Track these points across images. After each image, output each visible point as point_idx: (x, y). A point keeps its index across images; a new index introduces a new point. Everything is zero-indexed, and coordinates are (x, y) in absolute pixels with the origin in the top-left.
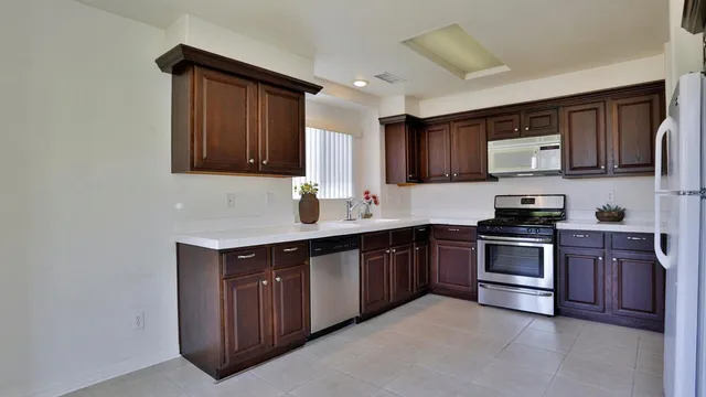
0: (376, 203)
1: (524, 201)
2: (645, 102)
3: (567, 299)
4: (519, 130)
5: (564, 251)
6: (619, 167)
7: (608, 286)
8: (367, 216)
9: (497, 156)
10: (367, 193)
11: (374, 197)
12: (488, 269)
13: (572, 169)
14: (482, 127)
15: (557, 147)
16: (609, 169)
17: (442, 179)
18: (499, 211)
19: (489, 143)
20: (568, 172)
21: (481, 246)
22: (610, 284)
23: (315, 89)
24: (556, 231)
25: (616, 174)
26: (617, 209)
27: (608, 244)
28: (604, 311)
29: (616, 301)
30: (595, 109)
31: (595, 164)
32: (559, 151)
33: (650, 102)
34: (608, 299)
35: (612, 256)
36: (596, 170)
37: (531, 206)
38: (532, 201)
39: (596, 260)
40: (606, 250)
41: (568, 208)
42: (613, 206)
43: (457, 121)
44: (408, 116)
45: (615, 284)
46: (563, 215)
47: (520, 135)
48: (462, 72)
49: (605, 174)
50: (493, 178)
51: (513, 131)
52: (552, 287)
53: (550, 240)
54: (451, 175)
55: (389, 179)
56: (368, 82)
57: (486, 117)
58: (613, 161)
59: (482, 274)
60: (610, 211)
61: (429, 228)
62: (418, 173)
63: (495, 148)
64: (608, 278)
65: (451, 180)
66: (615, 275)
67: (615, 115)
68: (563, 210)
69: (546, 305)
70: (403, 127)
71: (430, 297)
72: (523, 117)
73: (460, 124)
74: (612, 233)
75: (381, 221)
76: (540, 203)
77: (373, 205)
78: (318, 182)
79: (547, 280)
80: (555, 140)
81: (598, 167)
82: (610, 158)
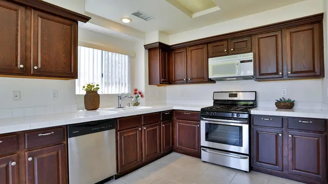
0: (142, 96)
1: (231, 95)
2: (308, 30)
3: (258, 161)
4: (228, 50)
5: (255, 129)
6: (291, 73)
7: (285, 154)
8: (137, 104)
9: (214, 67)
10: (136, 90)
11: (140, 93)
12: (207, 139)
13: (261, 74)
14: (205, 49)
15: (251, 61)
16: (285, 74)
17: (182, 82)
18: (216, 101)
19: (210, 60)
20: (258, 76)
21: (203, 124)
22: (287, 152)
23: (86, 19)
24: (250, 115)
25: (290, 78)
26: (289, 101)
27: (285, 125)
28: (283, 171)
29: (291, 163)
30: (276, 36)
31: (275, 71)
32: (252, 63)
33: (312, 29)
34: (285, 163)
35: (288, 133)
36: (276, 76)
37: (235, 99)
38: (236, 95)
39: (277, 136)
40: (284, 129)
41: (258, 100)
42: (287, 99)
43: (190, 46)
44: (160, 44)
45: (290, 152)
46: (254, 105)
47: (228, 53)
48: (190, 12)
49: (281, 78)
50: (212, 81)
51: (223, 51)
52: (248, 153)
53: (246, 121)
54: (187, 80)
55: (151, 82)
56: (131, 20)
57: (207, 43)
58: (287, 69)
59: (204, 142)
60: (285, 102)
61: (172, 112)
62: (168, 78)
63: (212, 62)
64: (285, 148)
65: (187, 82)
66: (290, 146)
67: (288, 38)
68: (255, 101)
69: (244, 164)
70: (158, 51)
71: (174, 154)
72: (229, 42)
73: (192, 48)
74: (288, 118)
75: (144, 108)
76: (241, 97)
77: (140, 98)
78: (100, 84)
79: (245, 148)
80: (250, 56)
81: (277, 73)
82: (285, 68)
